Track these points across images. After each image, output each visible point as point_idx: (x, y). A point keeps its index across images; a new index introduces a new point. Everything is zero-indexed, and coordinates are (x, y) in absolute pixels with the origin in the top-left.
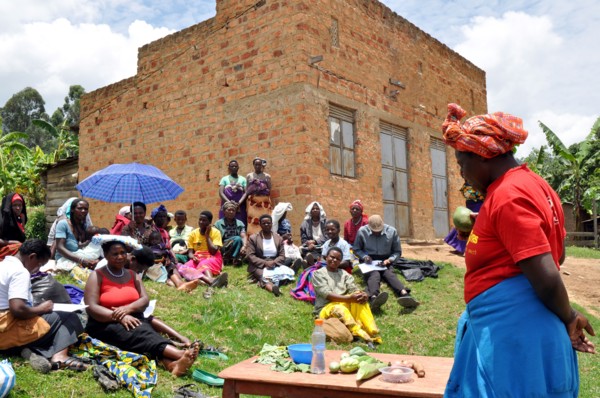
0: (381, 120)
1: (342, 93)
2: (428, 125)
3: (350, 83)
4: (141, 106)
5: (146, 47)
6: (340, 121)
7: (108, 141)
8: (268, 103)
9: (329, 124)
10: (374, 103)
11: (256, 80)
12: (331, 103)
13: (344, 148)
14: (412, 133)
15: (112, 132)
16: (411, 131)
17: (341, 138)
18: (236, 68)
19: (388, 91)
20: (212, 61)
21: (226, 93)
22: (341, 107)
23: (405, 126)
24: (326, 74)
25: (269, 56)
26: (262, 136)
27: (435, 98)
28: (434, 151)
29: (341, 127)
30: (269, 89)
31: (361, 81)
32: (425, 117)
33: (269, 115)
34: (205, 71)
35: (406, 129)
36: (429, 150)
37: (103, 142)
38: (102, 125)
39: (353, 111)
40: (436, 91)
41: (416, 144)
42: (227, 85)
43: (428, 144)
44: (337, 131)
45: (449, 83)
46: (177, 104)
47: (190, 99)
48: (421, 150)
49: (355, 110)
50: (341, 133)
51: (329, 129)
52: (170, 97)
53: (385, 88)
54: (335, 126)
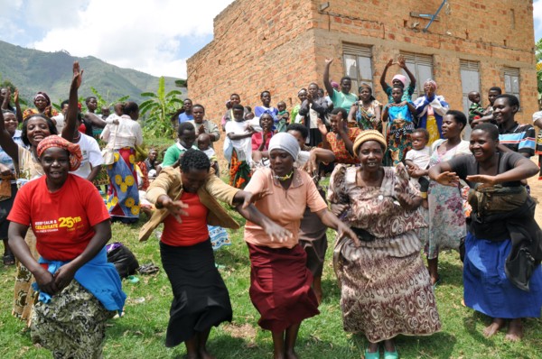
0: (401, 51)
1: (356, 33)
2: (457, 49)
3: (364, 23)
4: (217, 64)
5: (217, 17)
6: (355, 56)
7: (202, 92)
8: (291, 50)
9: (344, 61)
10: (392, 37)
11: (282, 32)
12: (344, 42)
13: (361, 80)
14: (437, 59)
15: (204, 84)
16: (436, 57)
17: (358, 72)
18: (270, 24)
19: (409, 24)
20: (255, 21)
21: (265, 46)
22: (357, 44)
23: (431, 53)
24: (338, 18)
25: (289, 10)
26: (289, 78)
27: (465, 23)
28: (464, 73)
29: (357, 62)
30: (291, 37)
31: (377, 19)
32: (454, 42)
33: (292, 59)
34: (251, 30)
35: (432, 56)
36: (459, 73)
37: (199, 93)
38: (199, 81)
39: (370, 47)
40: (467, 16)
41: (442, 68)
42: (265, 39)
43: (457, 67)
44: (352, 66)
45: (483, 7)
46: (237, 58)
47: (244, 53)
48: (449, 73)
49: (372, 46)
50: (358, 67)
51: (344, 66)
52: (233, 54)
53: (405, 22)
54: (350, 62)
